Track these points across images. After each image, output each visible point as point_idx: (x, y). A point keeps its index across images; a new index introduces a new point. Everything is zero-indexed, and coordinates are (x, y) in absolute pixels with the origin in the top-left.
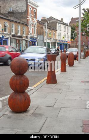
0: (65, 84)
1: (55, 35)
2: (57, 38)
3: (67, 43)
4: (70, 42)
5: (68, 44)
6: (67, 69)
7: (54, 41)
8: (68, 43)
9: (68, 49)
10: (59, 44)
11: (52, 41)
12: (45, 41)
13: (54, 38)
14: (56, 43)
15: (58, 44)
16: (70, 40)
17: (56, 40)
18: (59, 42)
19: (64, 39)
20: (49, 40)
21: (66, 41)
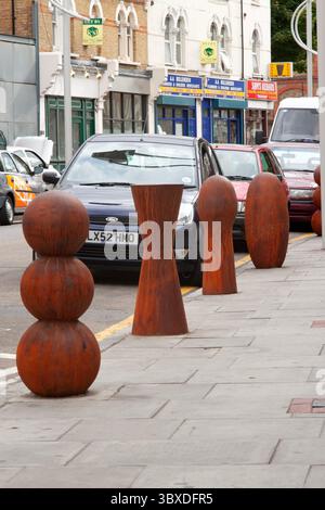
1: (137, 34)
2: (157, 56)
3: (238, 95)
4: (271, 88)
5: (252, 105)
7: (125, 85)
8: (253, 97)
10: (174, 108)
11: (108, 86)
12: (54, 91)
13: (129, 61)
14: (144, 97)
15: (159, 105)
16: (264, 72)
17: (149, 74)
18: (174, 90)
19: (213, 65)
20: (87, 74)
21: (233, 84)
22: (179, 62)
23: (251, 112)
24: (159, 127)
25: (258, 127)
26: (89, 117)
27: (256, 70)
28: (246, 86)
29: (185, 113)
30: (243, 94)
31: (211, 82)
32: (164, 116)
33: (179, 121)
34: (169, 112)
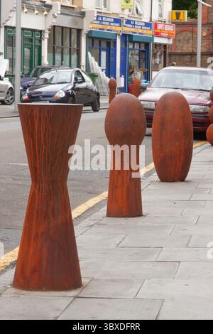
0: (131, 292)
3: (148, 33)
4: (171, 28)
5: (157, 40)
6: (144, 197)
7: (66, 22)
8: (158, 34)
9: (154, 74)
10: (100, 40)
11: (52, 21)
12: (12, 23)
13: (69, 4)
14: (79, 31)
15: (92, 38)
16: (166, 17)
17: (83, 14)
18: (101, 26)
19: (130, 11)
20: (36, 12)
21: (144, 24)
22: (105, 6)
23: (156, 45)
24: (89, 53)
25: (160, 58)
26: (37, 43)
27: (161, 15)
28: (153, 26)
29: (108, 44)
30: (150, 32)
31: (128, 22)
32: (93, 45)
33: (104, 50)
34: (96, 42)
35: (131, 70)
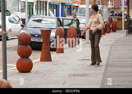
12: (23, 0)
14: (46, 2)
15: (50, 4)
18: (54, 0)
23: (74, 6)
24: (50, 10)
26: (32, 7)
29: (56, 6)
30: (72, 2)
32: (51, 7)
33: (55, 8)
35: (65, 16)
